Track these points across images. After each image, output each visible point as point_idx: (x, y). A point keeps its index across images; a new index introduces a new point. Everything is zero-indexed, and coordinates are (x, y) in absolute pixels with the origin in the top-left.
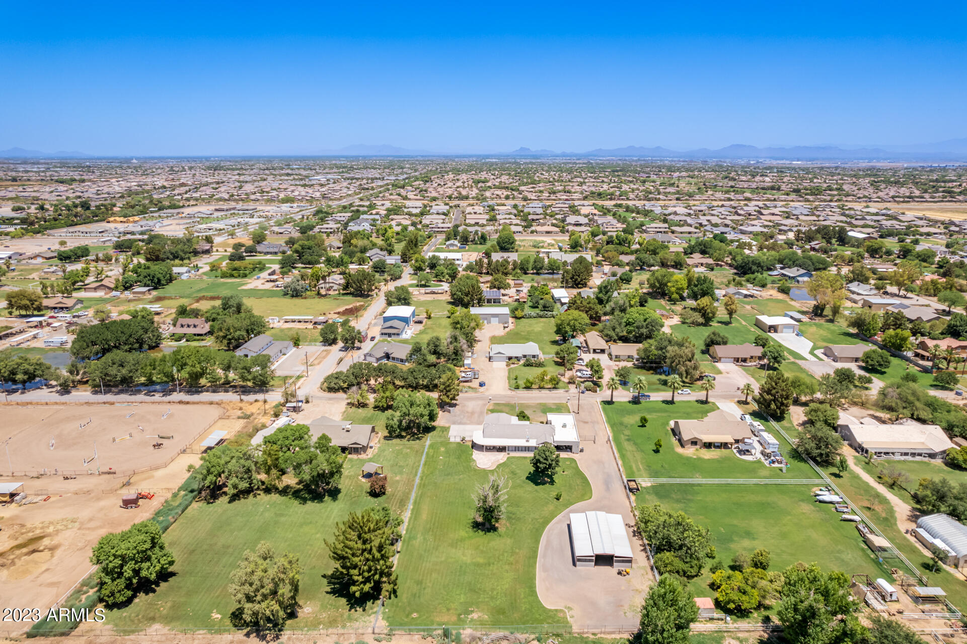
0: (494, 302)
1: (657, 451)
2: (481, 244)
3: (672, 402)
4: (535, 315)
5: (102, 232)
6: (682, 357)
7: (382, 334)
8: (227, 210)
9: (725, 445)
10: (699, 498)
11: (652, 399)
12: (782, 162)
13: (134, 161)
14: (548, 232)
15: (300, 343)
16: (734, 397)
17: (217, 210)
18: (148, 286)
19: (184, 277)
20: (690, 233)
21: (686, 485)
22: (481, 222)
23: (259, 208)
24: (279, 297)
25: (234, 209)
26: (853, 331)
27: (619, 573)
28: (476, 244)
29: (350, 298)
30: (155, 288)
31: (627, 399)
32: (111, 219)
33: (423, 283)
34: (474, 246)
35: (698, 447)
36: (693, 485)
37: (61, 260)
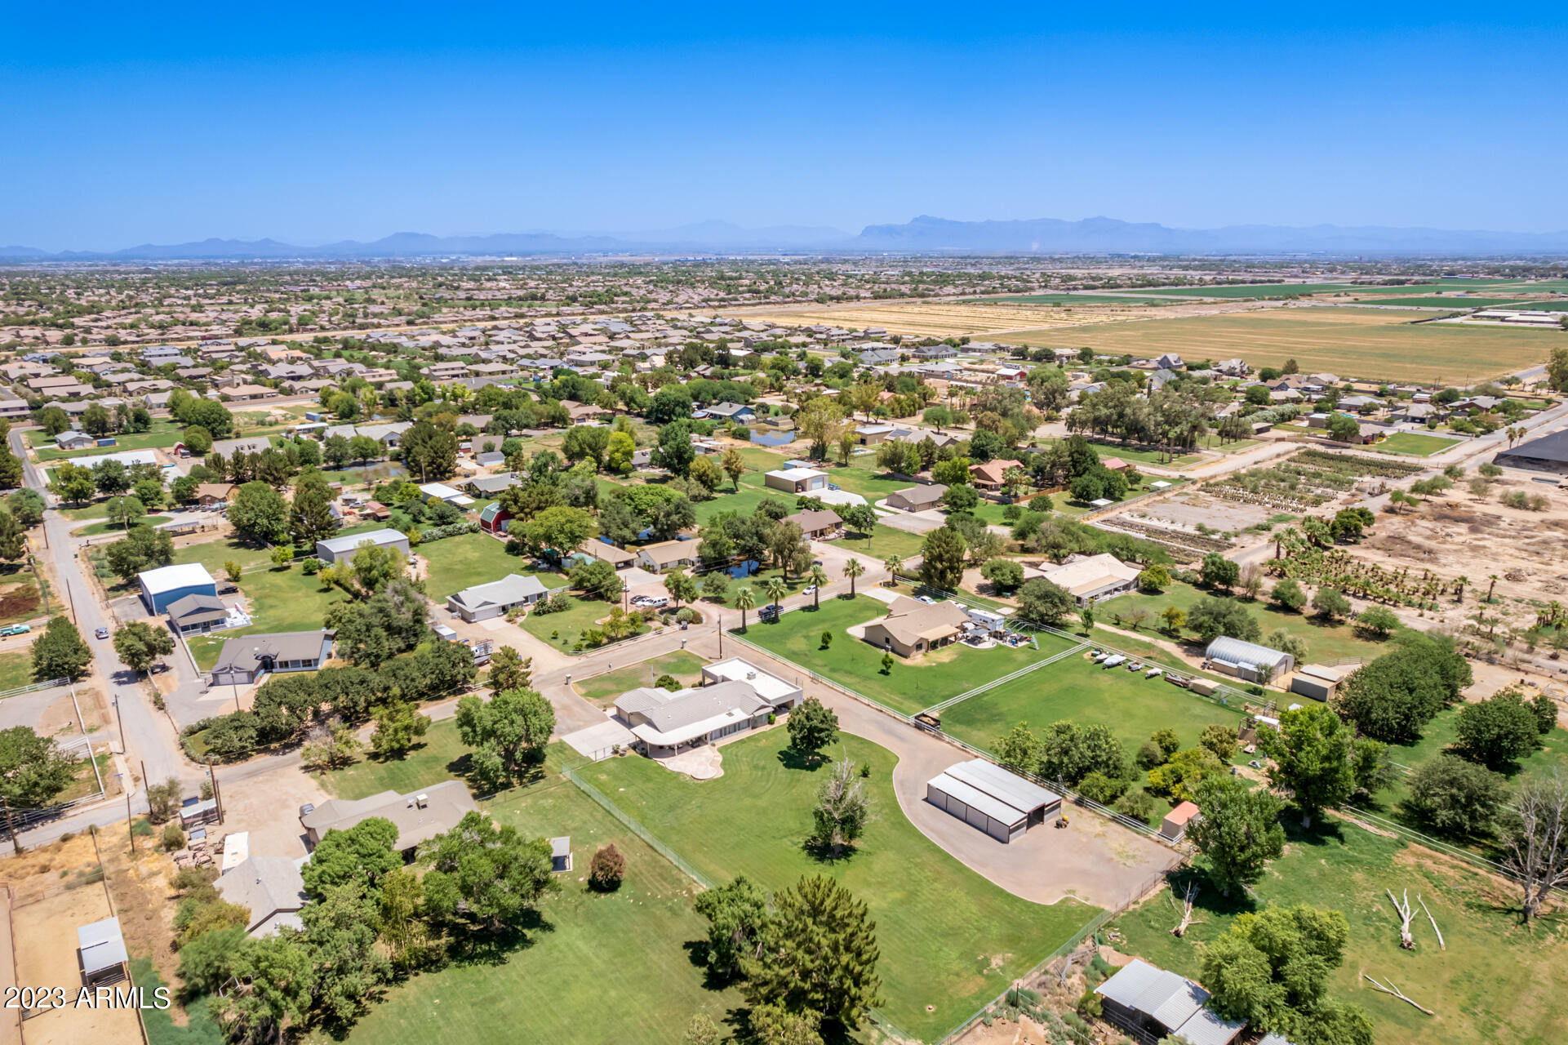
1: (885, 673)
2: (138, 432)
3: (814, 608)
4: (440, 533)
10: (1005, 709)
11: (786, 610)
12: (487, 258)
14: (254, 397)
20: (504, 372)
26: (885, 471)
27: (1059, 825)
28: (126, 433)
31: (757, 620)
33: (125, 519)
34: (125, 438)
36: (979, 697)
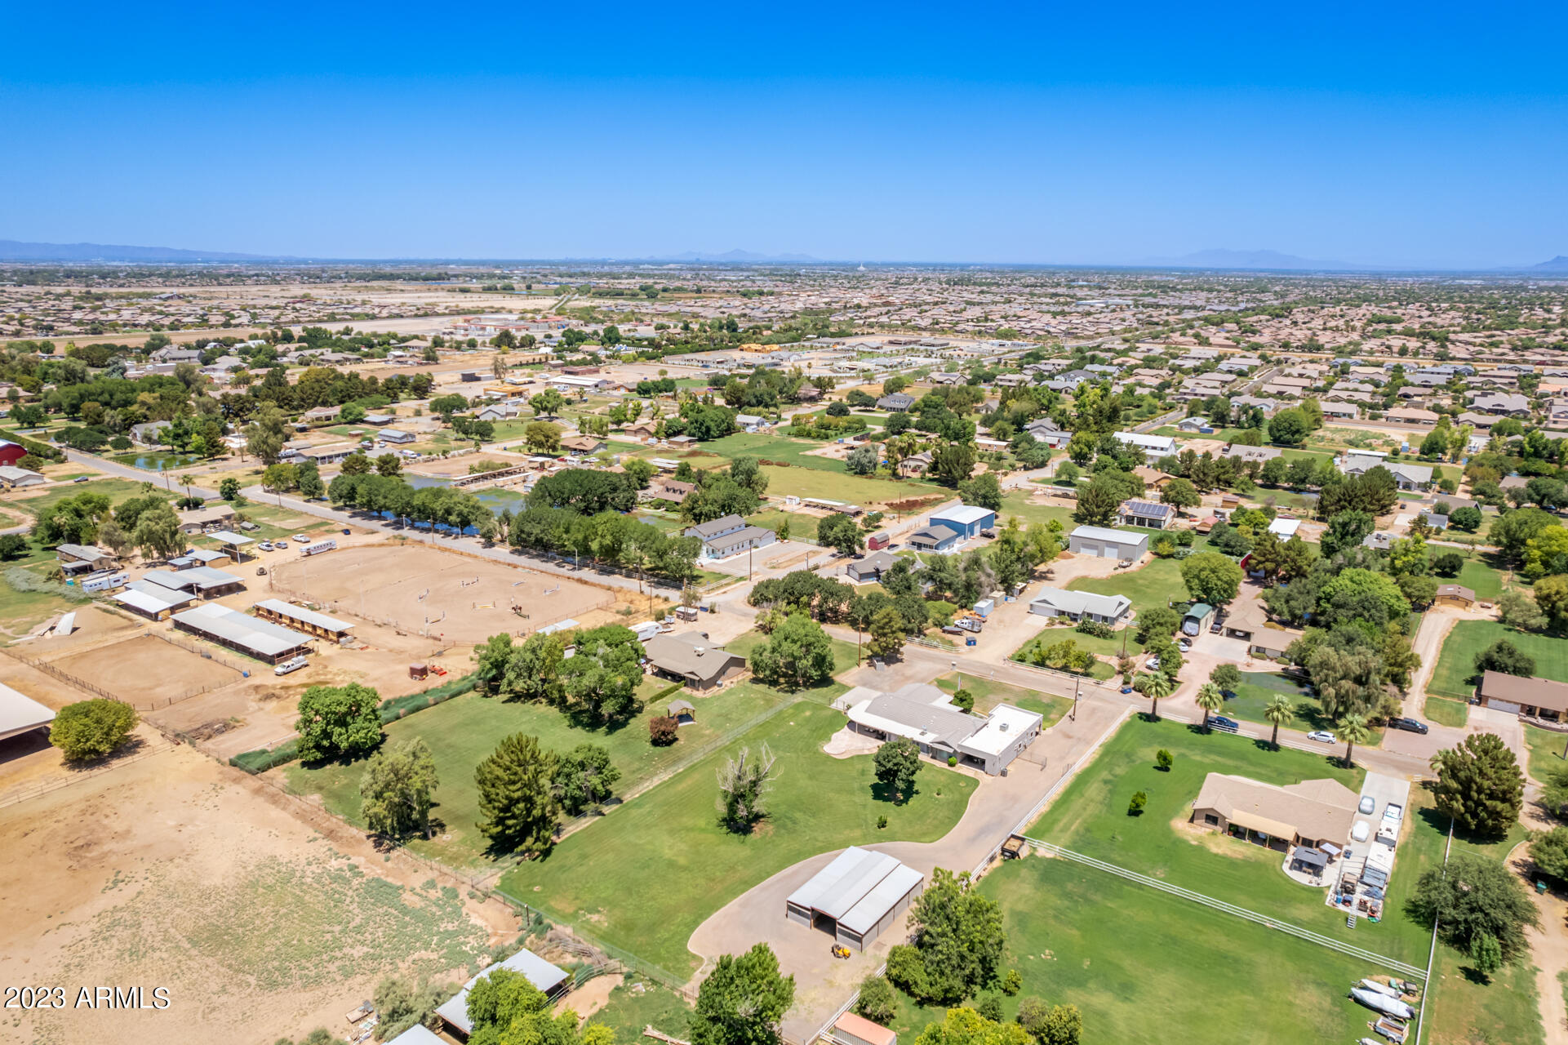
0: (1150, 525)
1: (1135, 812)
3: (1272, 746)
5: (722, 362)
6: (1334, 669)
7: (914, 544)
8: (905, 344)
9: (1278, 844)
10: (1110, 905)
11: (1240, 732)
13: (862, 268)
14: (1409, 421)
15: (790, 536)
16: (1420, 770)
17: (891, 343)
18: (694, 435)
19: (749, 430)
21: (1115, 877)
22: (1289, 391)
23: (952, 343)
24: (838, 471)
25: (915, 342)
28: (1242, 427)
29: (934, 485)
30: (701, 440)
31: (1188, 721)
32: (745, 346)
33: (1064, 478)
34: (1234, 431)
35: (1219, 829)
36: (1128, 882)
37: (639, 393)
